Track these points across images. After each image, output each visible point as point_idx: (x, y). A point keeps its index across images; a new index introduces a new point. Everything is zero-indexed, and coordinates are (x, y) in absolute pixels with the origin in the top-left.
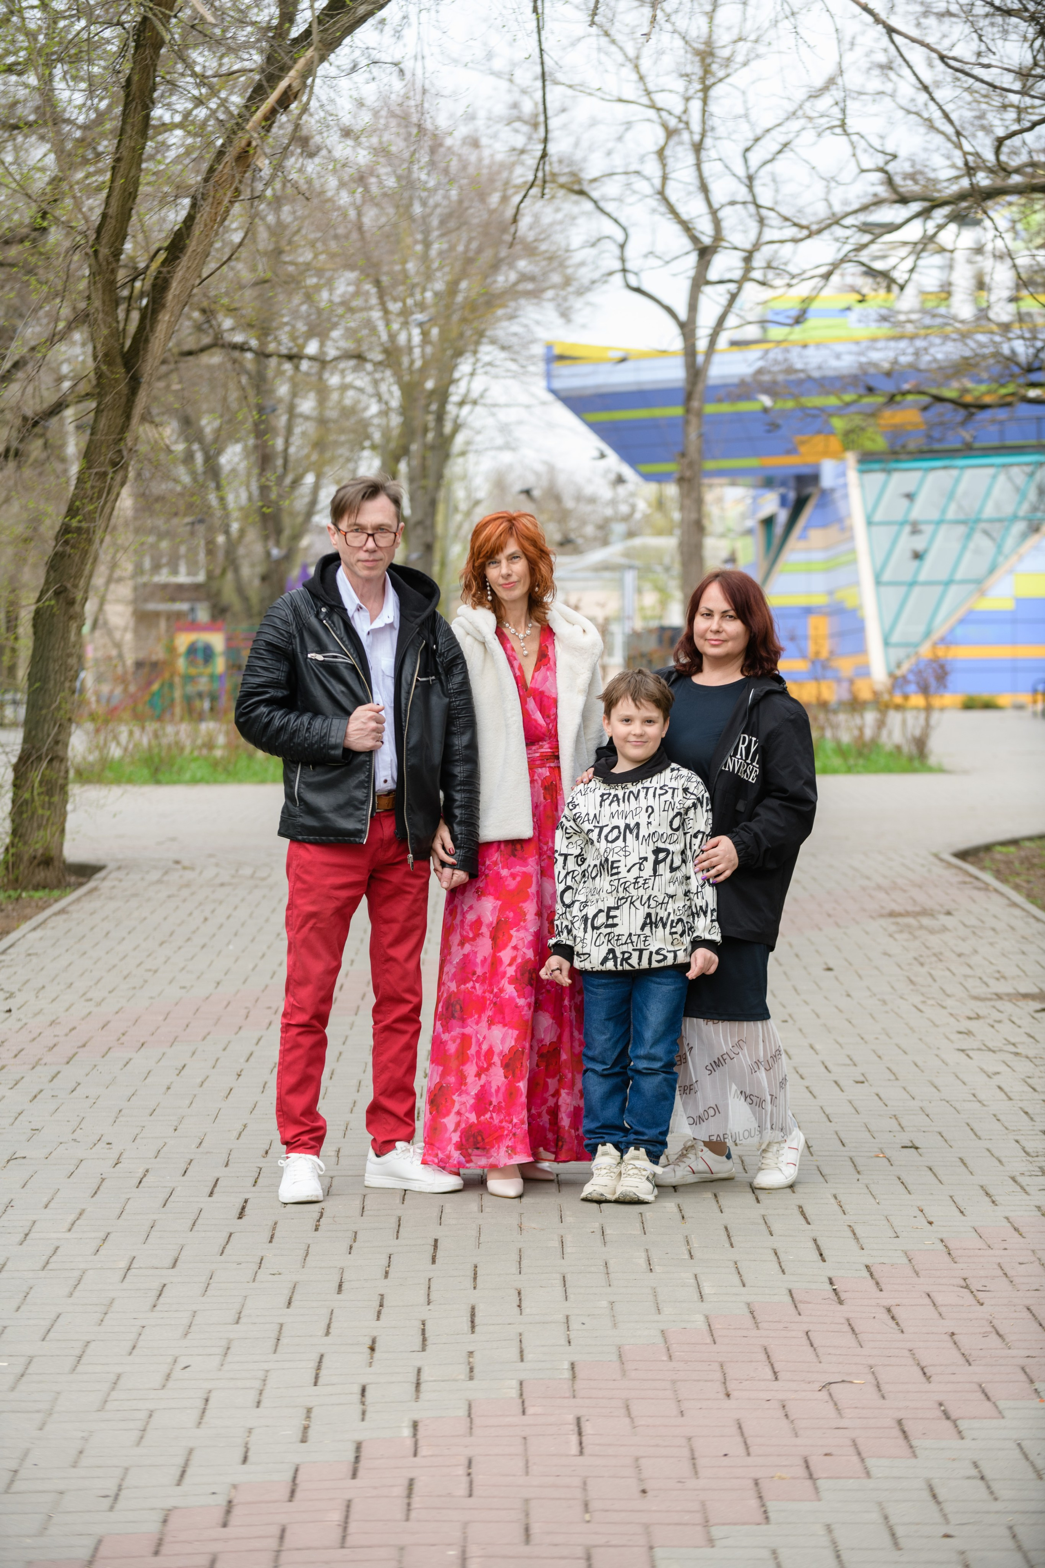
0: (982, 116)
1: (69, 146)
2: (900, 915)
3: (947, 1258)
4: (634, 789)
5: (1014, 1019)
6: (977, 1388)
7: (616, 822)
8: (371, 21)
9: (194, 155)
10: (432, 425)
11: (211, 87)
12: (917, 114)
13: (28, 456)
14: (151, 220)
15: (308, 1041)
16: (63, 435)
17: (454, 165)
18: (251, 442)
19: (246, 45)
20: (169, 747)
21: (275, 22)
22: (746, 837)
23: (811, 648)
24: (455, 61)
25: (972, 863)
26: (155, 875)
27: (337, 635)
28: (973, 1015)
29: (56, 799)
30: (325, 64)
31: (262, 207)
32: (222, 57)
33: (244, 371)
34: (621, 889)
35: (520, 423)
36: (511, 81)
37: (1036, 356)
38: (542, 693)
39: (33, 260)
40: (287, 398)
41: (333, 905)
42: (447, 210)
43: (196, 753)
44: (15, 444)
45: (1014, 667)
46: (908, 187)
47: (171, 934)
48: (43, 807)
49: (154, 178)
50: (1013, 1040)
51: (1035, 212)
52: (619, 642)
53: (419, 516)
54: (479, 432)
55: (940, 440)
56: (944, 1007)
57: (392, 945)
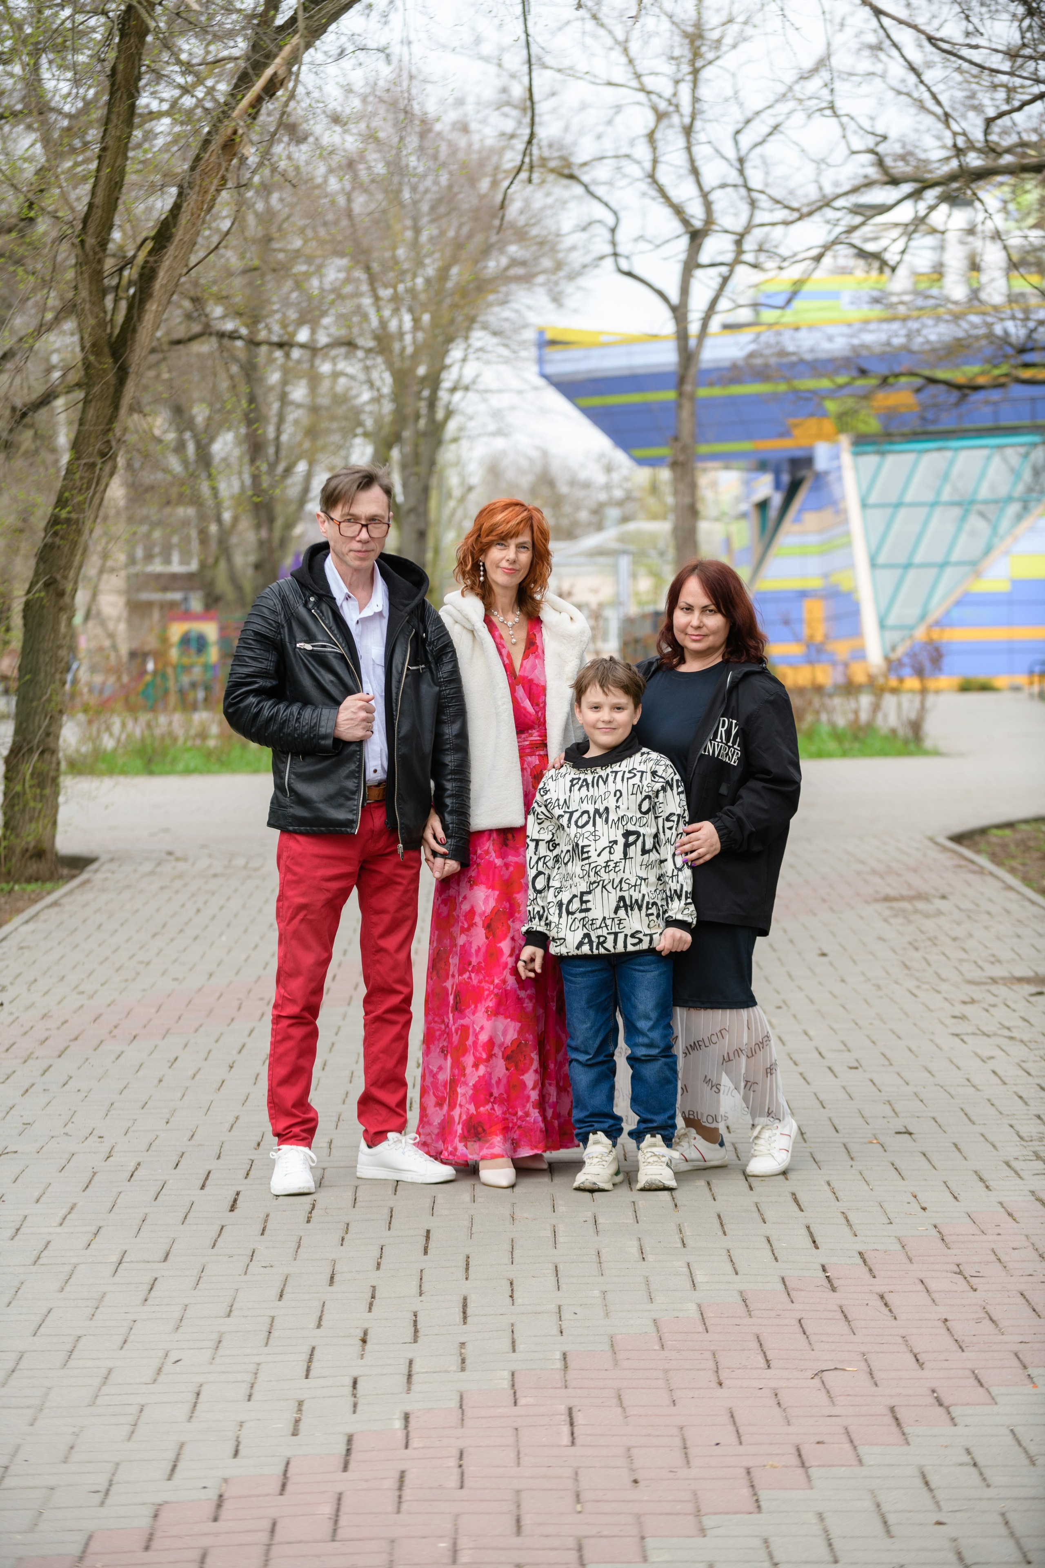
0: (973, 96)
1: (56, 135)
2: (895, 899)
3: (940, 1244)
4: (603, 773)
5: (1009, 1003)
6: (970, 1374)
7: (585, 806)
9: (182, 142)
10: (424, 411)
11: (197, 75)
12: (908, 95)
13: (18, 448)
14: (140, 208)
15: (298, 1032)
16: (53, 427)
17: (444, 150)
18: (243, 430)
19: (231, 34)
20: (163, 737)
21: (261, 9)
22: (728, 821)
23: (806, 632)
24: (444, 47)
25: (968, 847)
26: (148, 867)
27: (326, 624)
28: (967, 999)
29: (47, 791)
30: (311, 51)
31: (250, 194)
32: (208, 44)
33: (236, 360)
34: (592, 874)
35: (513, 408)
36: (500, 65)
37: (1029, 336)
38: (531, 681)
39: (20, 251)
40: (279, 387)
41: (323, 897)
42: (437, 196)
43: (189, 743)
44: (4, 435)
45: (1011, 649)
46: (899, 168)
47: (164, 926)
48: (35, 799)
49: (140, 167)
50: (1007, 1024)
51: (1026, 192)
52: (614, 627)
53: (412, 503)
54: (471, 418)
55: (935, 422)
56: (939, 992)
57: (382, 936)
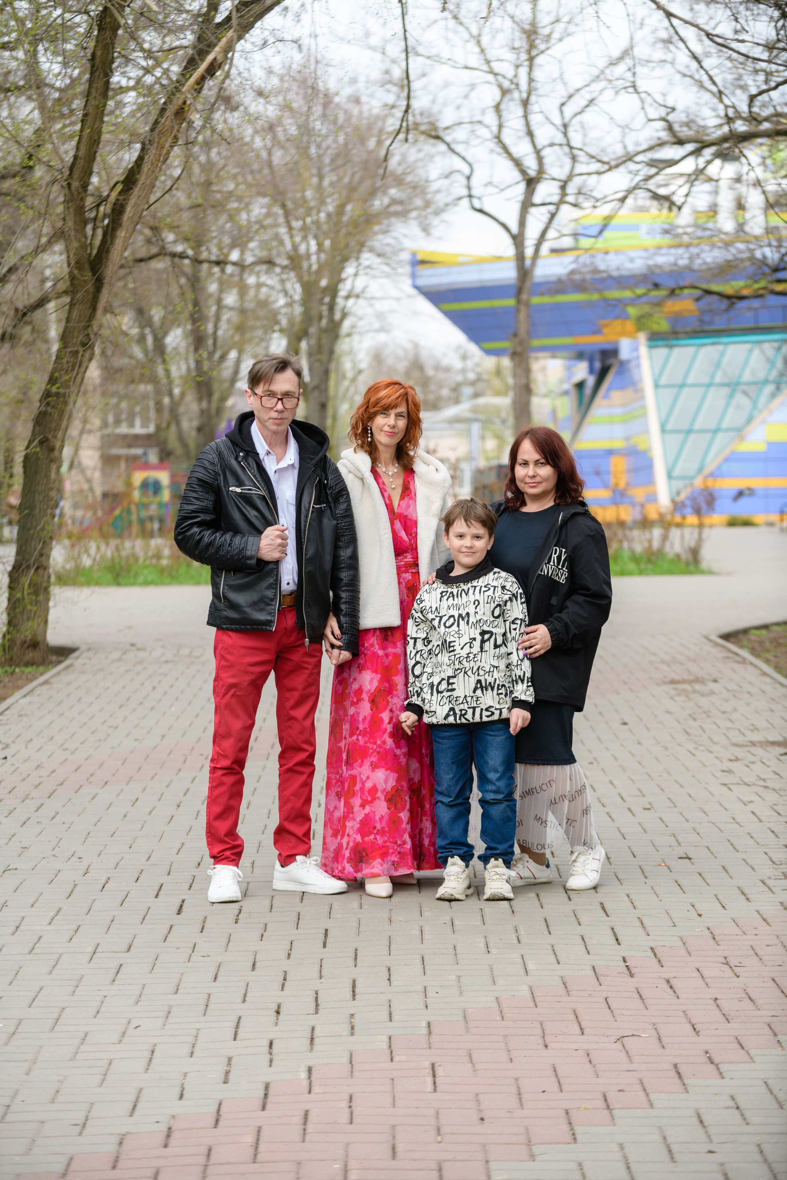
0: (740, 78)
1: (50, 104)
2: (678, 682)
3: (712, 942)
4: (465, 588)
5: (764, 761)
6: (734, 1040)
7: (452, 612)
8: (277, 9)
9: (145, 110)
10: (325, 313)
11: (156, 59)
12: (691, 77)
13: (20, 339)
14: (112, 159)
15: (229, 780)
16: (46, 323)
17: (341, 117)
18: (189, 327)
19: (182, 29)
20: (128, 558)
21: (205, 10)
22: (558, 625)
23: (612, 481)
24: (342, 39)
25: (734, 643)
26: (116, 655)
27: (252, 473)
28: (733, 758)
29: (41, 598)
30: (242, 42)
31: (195, 149)
32: (165, 36)
33: (184, 274)
34: (457, 663)
35: (392, 311)
36: (384, 53)
37: (782, 259)
38: (406, 517)
39: (22, 191)
40: (216, 295)
41: (248, 678)
42: (336, 151)
43: (148, 562)
44: (10, 330)
45: (766, 494)
46: (684, 132)
47: (128, 699)
48: (31, 604)
49: (113, 128)
50: (763, 777)
51: (780, 151)
52: (467, 476)
53: (316, 382)
54: (361, 319)
55: (710, 323)
56: (711, 752)
57: (293, 707)
